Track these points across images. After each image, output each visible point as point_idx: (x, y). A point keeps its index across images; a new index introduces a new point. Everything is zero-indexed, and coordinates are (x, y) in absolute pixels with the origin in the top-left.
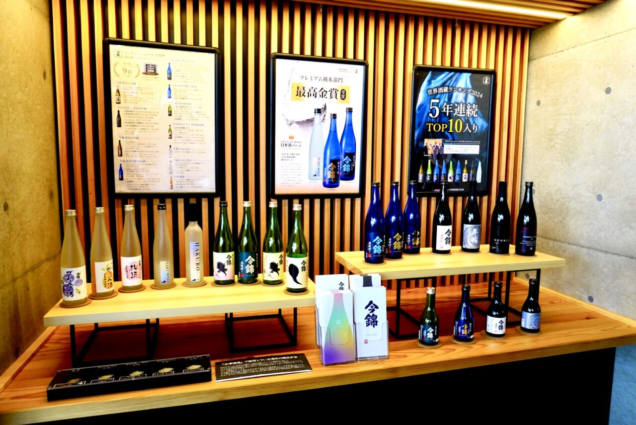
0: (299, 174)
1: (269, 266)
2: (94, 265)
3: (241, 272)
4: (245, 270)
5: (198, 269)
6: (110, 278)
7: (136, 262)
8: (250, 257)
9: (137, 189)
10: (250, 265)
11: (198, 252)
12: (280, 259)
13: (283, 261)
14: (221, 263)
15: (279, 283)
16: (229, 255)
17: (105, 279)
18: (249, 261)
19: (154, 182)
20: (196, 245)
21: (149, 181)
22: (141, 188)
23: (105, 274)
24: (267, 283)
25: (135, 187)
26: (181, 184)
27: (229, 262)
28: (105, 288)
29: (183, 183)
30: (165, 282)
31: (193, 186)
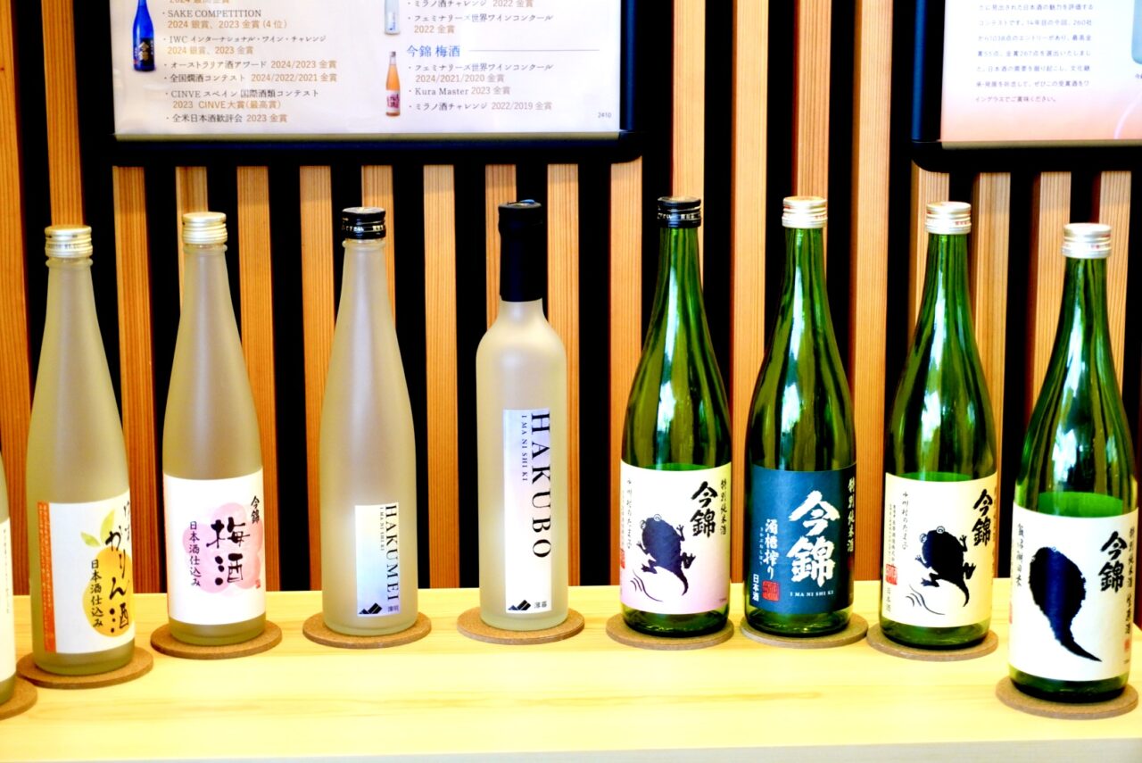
0: (1079, 31)
1: (917, 548)
2: (44, 518)
3: (765, 576)
4: (786, 565)
5: (542, 548)
6: (121, 584)
7: (238, 507)
8: (815, 497)
9: (219, 118)
10: (813, 540)
11: (541, 461)
12: (977, 515)
13: (992, 527)
14: (663, 524)
15: (969, 640)
16: (705, 485)
17: (98, 588)
18: (808, 516)
19: (305, 78)
20: (537, 423)
21: (282, 78)
22: (243, 112)
23: (96, 564)
24: (897, 636)
25: (210, 104)
26: (443, 91)
27: (704, 522)
28: (94, 632)
29: (449, 86)
30: (376, 609)
31: (502, 98)
